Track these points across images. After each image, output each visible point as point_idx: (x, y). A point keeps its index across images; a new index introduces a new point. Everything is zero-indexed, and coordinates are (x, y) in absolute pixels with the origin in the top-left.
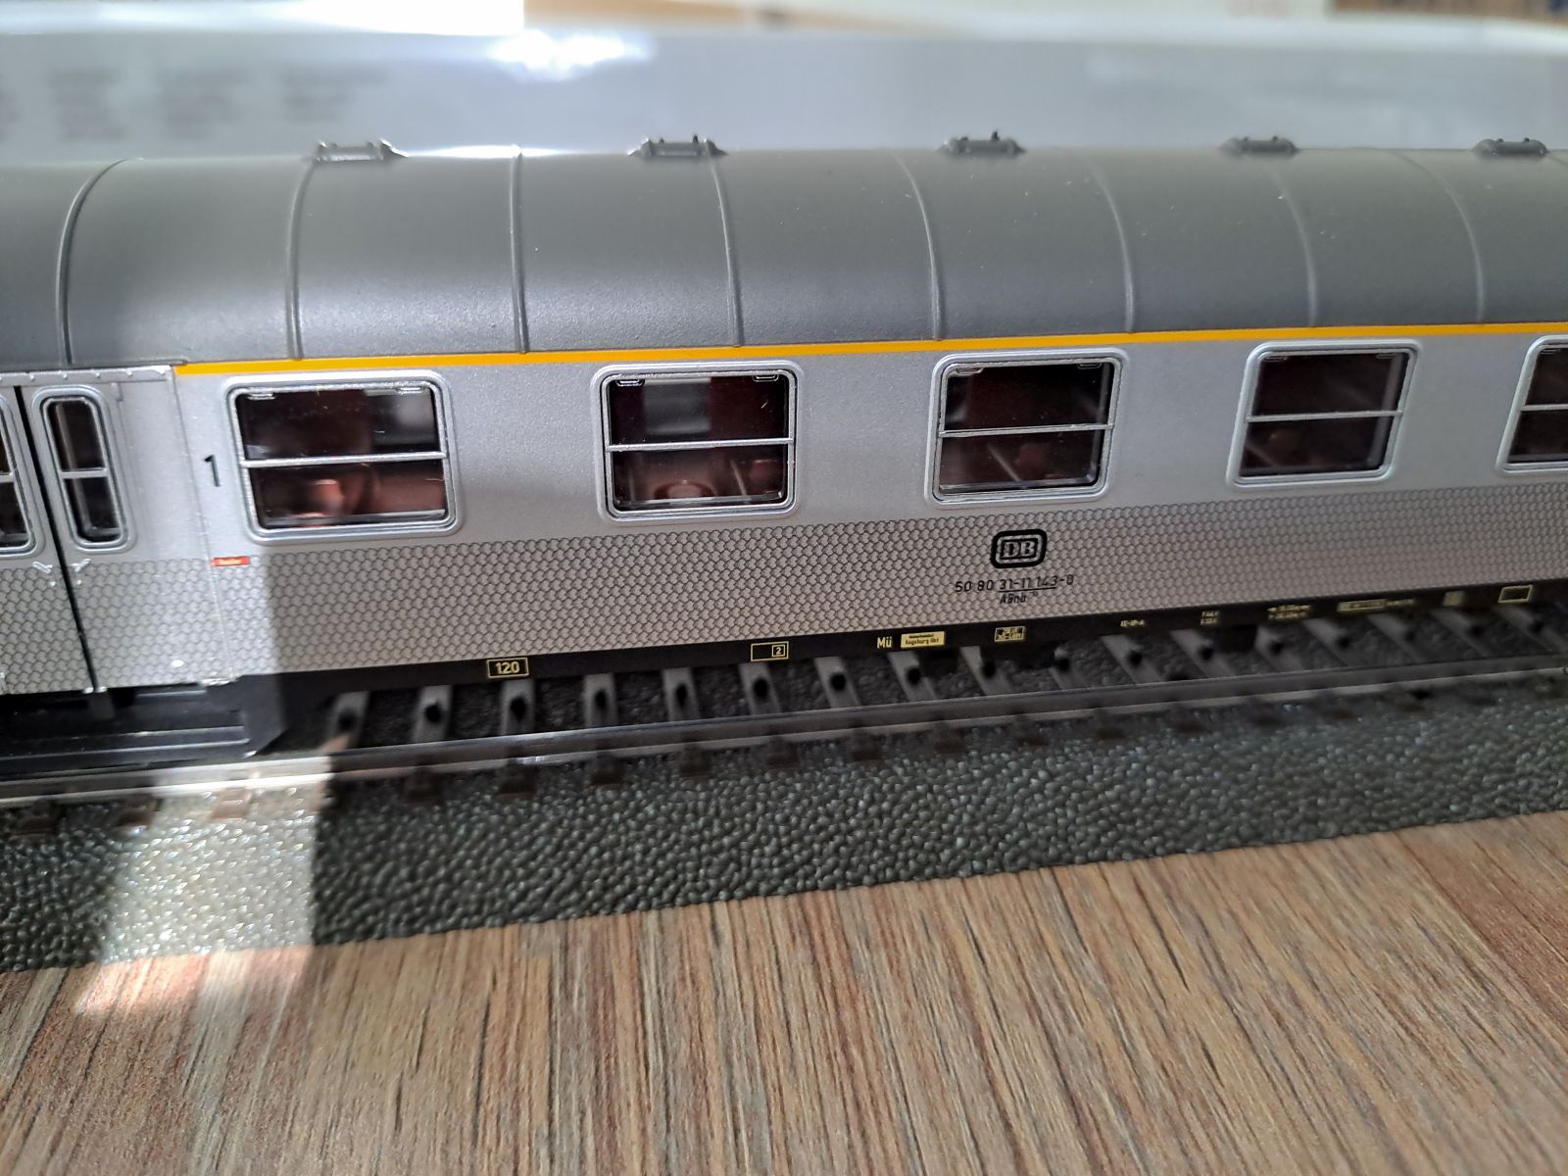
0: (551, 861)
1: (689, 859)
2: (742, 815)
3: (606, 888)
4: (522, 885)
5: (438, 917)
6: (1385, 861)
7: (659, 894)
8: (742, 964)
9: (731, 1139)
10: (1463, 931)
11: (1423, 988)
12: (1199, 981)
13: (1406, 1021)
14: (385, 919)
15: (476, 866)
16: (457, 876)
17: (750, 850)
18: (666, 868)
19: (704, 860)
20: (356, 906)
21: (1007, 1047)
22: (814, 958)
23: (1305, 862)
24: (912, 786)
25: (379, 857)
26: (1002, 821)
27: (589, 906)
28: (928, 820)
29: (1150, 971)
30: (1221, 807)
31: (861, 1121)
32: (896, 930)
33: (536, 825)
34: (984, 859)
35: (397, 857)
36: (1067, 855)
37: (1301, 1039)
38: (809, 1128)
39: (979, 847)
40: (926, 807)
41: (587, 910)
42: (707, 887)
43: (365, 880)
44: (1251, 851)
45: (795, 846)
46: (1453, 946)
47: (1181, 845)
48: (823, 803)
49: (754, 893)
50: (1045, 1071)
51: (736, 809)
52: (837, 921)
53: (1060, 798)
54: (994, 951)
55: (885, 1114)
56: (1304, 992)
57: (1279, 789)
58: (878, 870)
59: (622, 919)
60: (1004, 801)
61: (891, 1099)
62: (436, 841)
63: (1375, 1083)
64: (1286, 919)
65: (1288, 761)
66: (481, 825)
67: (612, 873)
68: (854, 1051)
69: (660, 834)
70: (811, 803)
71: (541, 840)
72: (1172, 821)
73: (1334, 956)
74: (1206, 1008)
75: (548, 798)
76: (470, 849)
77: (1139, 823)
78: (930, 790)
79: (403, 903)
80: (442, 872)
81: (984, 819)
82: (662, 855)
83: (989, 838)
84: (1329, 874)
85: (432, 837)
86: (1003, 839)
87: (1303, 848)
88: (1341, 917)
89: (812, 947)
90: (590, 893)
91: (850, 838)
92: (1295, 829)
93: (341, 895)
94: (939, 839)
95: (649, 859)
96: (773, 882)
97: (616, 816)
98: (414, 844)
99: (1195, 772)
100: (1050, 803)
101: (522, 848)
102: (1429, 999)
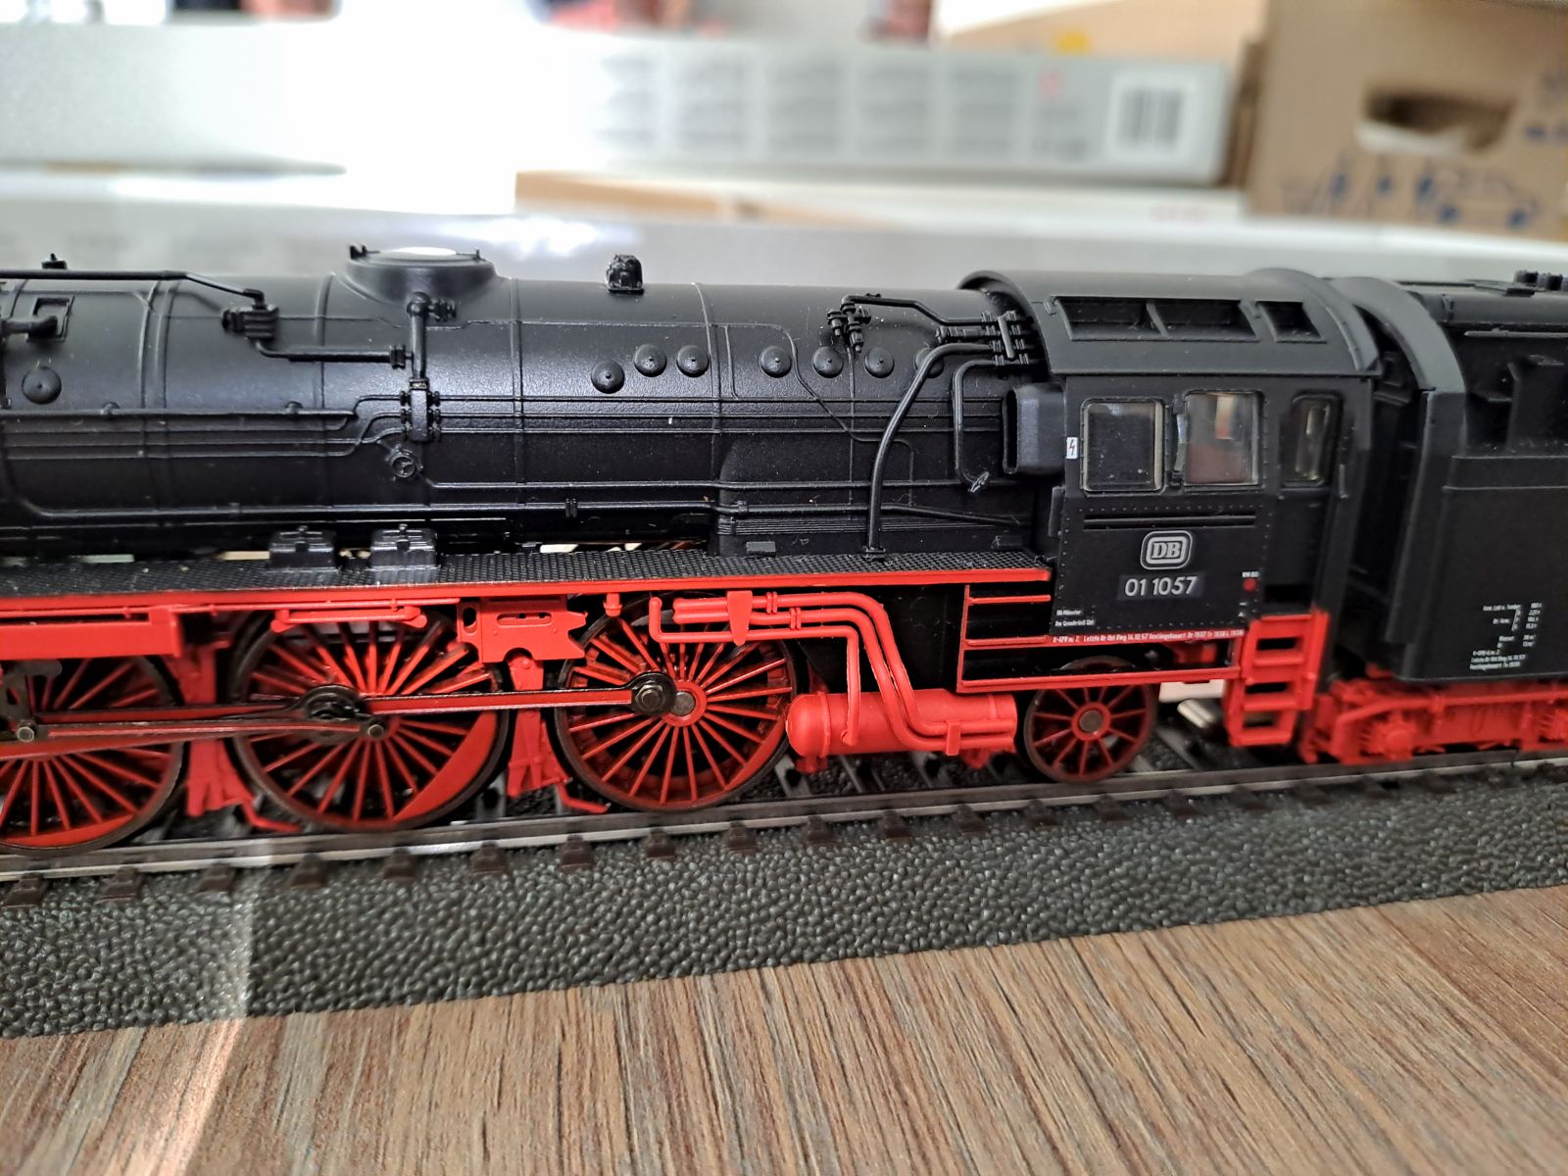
0: (611, 928)
1: (740, 927)
2: (788, 886)
3: (662, 954)
4: (584, 951)
5: (506, 978)
6: (1367, 929)
7: (711, 960)
8: (794, 1017)
9: (802, 1162)
10: (1442, 985)
11: (1413, 1033)
12: (1212, 1028)
13: (1402, 1059)
14: (456, 982)
15: (542, 932)
16: (524, 941)
17: (795, 919)
18: (718, 935)
19: (753, 928)
20: (426, 969)
21: (1046, 1083)
22: (861, 1013)
23: (1295, 930)
24: (941, 861)
25: (451, 922)
26: (1023, 895)
27: (647, 971)
28: (956, 893)
29: (1168, 1021)
30: (1219, 883)
31: (920, 1146)
32: (933, 989)
33: (599, 893)
34: (1008, 930)
35: (468, 923)
36: (1082, 927)
37: (1309, 1074)
38: (874, 1153)
39: (1003, 919)
40: (955, 880)
41: (645, 974)
42: (756, 954)
43: (437, 945)
44: (1249, 924)
45: (836, 917)
46: (1436, 998)
47: (1184, 917)
48: (861, 875)
49: (799, 959)
50: (1084, 1104)
51: (781, 880)
52: (877, 982)
53: (1075, 873)
54: (1025, 1005)
55: (942, 1140)
56: (1307, 1036)
57: (1269, 867)
58: (912, 939)
59: (677, 982)
60: (1025, 875)
61: (946, 1128)
62: (505, 907)
63: (1381, 1111)
64: (1284, 976)
65: (1276, 841)
66: (546, 893)
67: (668, 939)
68: (907, 1089)
69: (712, 903)
70: (850, 875)
71: (602, 908)
72: (1176, 896)
73: (1330, 1007)
74: (1222, 1050)
75: (608, 869)
76: (536, 916)
77: (1147, 897)
78: (958, 865)
79: (472, 967)
80: (509, 937)
81: (1008, 892)
82: (714, 923)
83: (1012, 909)
84: (1317, 940)
85: (501, 904)
86: (1025, 912)
87: (1292, 919)
88: (1334, 975)
89: (857, 1003)
90: (647, 959)
91: (885, 909)
92: (1286, 903)
93: (413, 959)
94: (967, 910)
95: (702, 927)
96: (816, 950)
97: (672, 886)
98: (484, 910)
99: (1196, 850)
100: (1066, 878)
101: (584, 915)
102: (1420, 1042)
